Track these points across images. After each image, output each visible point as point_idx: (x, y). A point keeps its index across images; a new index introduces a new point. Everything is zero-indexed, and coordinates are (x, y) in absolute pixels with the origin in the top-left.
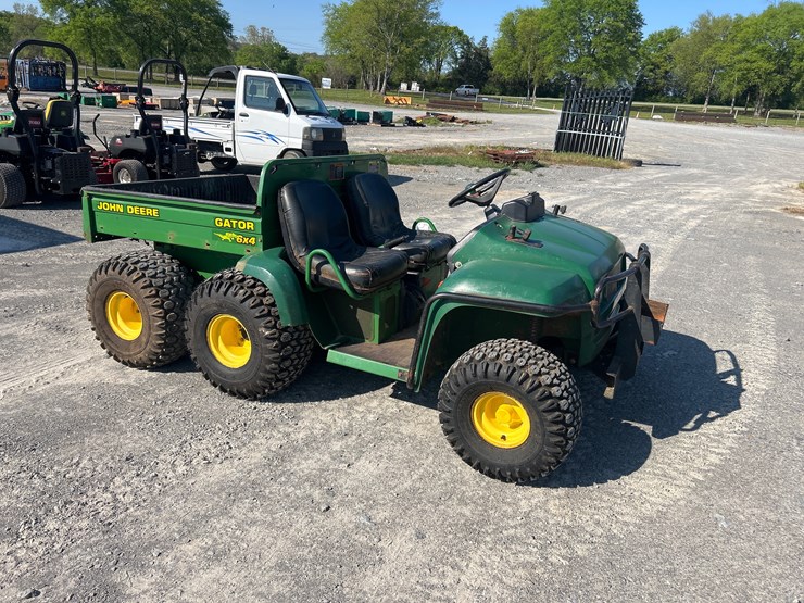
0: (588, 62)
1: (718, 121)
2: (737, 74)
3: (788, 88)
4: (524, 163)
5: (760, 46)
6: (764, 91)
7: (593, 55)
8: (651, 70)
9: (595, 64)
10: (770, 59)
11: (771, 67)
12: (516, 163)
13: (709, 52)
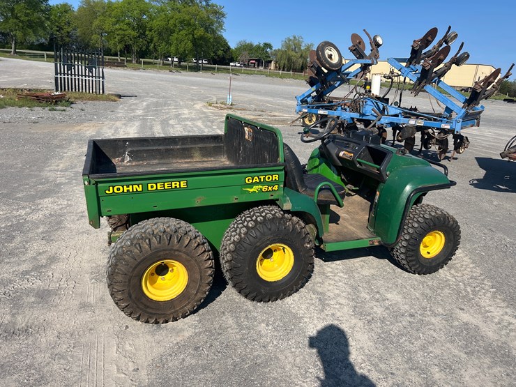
0: (15, 23)
1: (117, 66)
2: (118, 37)
3: (148, 47)
4: (61, 101)
5: (127, 21)
6: (135, 48)
7: (17, 18)
8: (57, 31)
9: (21, 25)
10: (133, 29)
11: (135, 34)
12: (56, 101)
13: (96, 22)
